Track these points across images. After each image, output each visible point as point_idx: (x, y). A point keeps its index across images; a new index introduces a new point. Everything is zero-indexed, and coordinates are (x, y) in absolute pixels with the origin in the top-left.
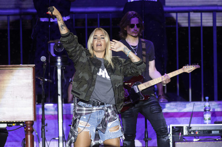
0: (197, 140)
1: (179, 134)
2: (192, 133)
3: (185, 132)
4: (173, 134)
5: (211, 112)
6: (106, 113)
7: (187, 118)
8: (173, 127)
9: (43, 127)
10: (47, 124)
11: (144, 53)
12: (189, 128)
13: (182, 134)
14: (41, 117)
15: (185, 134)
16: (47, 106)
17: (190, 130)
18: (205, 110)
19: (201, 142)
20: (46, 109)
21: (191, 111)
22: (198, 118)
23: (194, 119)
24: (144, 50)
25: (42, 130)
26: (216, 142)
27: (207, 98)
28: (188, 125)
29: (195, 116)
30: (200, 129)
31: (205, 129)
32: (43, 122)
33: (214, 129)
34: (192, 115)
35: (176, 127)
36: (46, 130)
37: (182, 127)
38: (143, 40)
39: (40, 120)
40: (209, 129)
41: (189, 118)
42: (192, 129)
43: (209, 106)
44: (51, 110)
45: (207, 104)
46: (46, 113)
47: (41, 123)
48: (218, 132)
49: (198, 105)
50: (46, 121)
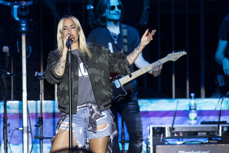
0: (181, 143)
1: (160, 136)
2: (175, 135)
3: (168, 134)
4: (153, 136)
5: (197, 111)
6: (91, 110)
7: (170, 118)
8: (153, 128)
9: (5, 128)
10: (9, 124)
11: (125, 41)
12: (172, 129)
13: (164, 135)
14: (3, 116)
15: (167, 136)
16: (10, 103)
17: (173, 131)
18: (190, 109)
19: (186, 146)
20: (9, 107)
21: (174, 109)
22: (183, 117)
23: (178, 118)
24: (125, 37)
25: (4, 130)
26: (202, 145)
27: (193, 95)
28: (171, 126)
29: (179, 116)
30: (184, 130)
31: (190, 130)
32: (5, 121)
33: (200, 130)
34: (175, 114)
35: (157, 128)
36: (8, 131)
37: (164, 128)
38: (124, 26)
39: (2, 119)
40: (195, 130)
41: (172, 118)
42: (176, 130)
43: (195, 104)
44: (14, 109)
45: (193, 102)
46: (9, 111)
47: (2, 123)
48: (205, 133)
49: (182, 102)
50: (8, 121)
